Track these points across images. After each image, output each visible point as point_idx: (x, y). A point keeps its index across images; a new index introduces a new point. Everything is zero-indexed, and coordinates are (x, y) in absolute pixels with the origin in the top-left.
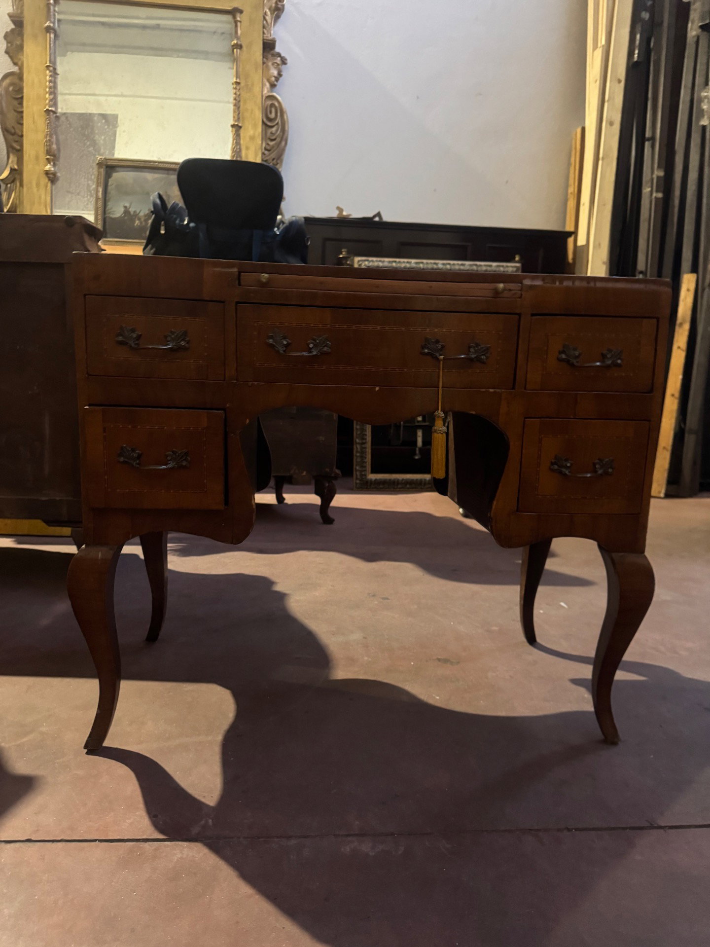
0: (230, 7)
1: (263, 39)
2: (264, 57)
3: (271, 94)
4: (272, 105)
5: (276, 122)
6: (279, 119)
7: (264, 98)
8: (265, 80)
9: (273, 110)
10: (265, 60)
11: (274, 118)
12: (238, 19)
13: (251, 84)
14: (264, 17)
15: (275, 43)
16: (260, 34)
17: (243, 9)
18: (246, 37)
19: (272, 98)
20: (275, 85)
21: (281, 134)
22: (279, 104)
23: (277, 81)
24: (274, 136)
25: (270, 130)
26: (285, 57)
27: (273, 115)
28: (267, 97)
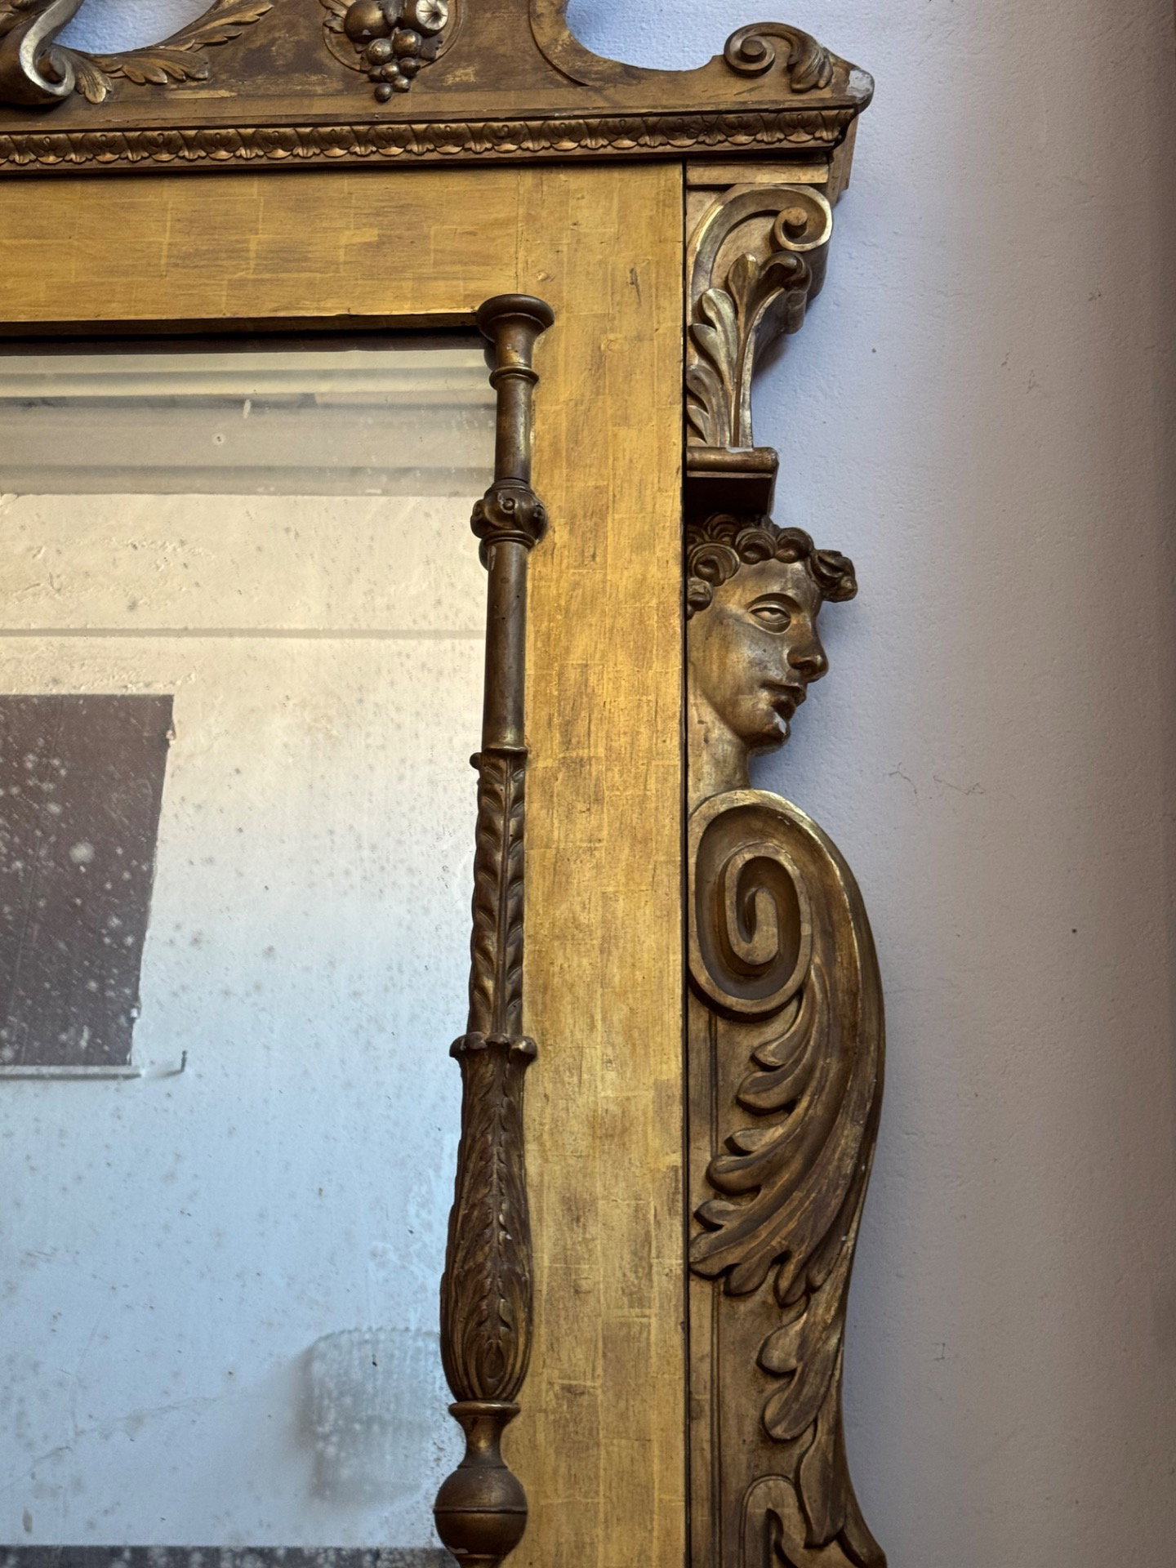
0: (468, 298)
1: (687, 466)
2: (687, 570)
3: (745, 797)
4: (762, 870)
6: (811, 961)
7: (696, 831)
8: (702, 713)
9: (765, 905)
10: (698, 585)
11: (769, 964)
12: (518, 360)
13: (601, 752)
14: (689, 333)
15: (770, 476)
16: (663, 438)
17: (553, 305)
18: (571, 464)
19: (757, 824)
20: (775, 739)
21: (834, 1066)
22: (806, 858)
23: (785, 709)
24: (778, 1082)
25: (747, 1041)
26: (836, 554)
27: (765, 942)
28: (717, 824)
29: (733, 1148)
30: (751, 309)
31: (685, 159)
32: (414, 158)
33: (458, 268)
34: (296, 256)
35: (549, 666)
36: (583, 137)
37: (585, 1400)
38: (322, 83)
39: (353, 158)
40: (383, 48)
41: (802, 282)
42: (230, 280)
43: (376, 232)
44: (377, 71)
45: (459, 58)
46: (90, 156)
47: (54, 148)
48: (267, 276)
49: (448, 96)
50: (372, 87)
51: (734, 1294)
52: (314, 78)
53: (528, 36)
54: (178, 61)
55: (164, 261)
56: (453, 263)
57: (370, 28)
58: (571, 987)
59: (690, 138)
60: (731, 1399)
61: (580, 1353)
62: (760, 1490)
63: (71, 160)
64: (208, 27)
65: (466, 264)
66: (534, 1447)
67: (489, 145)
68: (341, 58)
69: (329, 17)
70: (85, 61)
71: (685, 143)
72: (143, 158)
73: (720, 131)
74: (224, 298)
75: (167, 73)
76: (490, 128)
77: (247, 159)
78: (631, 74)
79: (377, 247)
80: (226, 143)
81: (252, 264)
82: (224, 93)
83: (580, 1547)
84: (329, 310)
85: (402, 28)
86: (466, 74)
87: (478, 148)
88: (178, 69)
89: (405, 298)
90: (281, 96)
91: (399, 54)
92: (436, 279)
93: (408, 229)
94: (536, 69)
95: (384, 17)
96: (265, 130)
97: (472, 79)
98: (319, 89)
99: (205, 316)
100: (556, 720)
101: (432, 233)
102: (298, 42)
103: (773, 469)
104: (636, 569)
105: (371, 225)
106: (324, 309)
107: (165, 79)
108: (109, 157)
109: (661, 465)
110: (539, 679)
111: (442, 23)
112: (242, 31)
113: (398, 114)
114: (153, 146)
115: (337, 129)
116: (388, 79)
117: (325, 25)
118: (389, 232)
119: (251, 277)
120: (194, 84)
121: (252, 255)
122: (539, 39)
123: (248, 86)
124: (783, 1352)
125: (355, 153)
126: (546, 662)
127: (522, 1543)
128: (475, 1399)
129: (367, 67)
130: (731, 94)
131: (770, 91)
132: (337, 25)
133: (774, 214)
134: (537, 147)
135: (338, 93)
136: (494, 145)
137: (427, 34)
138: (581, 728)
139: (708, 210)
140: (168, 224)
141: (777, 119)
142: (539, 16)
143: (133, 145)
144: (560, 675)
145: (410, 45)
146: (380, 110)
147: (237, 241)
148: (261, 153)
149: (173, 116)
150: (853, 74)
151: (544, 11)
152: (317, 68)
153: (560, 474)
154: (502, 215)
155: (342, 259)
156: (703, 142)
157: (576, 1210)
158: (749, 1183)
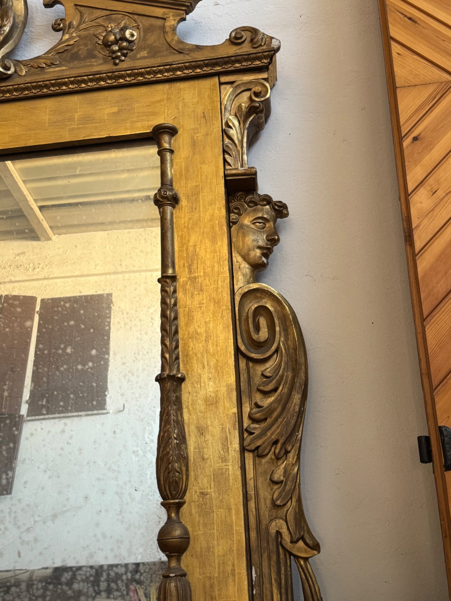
0: (148, 127)
1: (225, 176)
2: (229, 211)
3: (254, 287)
4: (261, 310)
5: (274, 348)
6: (279, 339)
7: (237, 298)
8: (237, 258)
9: (263, 322)
10: (233, 216)
11: (266, 341)
12: (167, 146)
13: (202, 274)
14: (224, 131)
15: (254, 176)
16: (217, 167)
17: (177, 126)
18: (186, 178)
19: (259, 295)
20: (263, 266)
21: (290, 374)
22: (276, 305)
23: (266, 255)
24: (271, 382)
25: (260, 369)
26: (280, 202)
27: (264, 334)
28: (245, 296)
29: (257, 406)
30: (245, 122)
31: (219, 74)
32: (128, 82)
33: (145, 117)
34: (91, 119)
35: (183, 247)
36: (184, 70)
37: (208, 496)
38: (96, 61)
39: (108, 85)
40: (116, 48)
41: (261, 111)
42: (69, 129)
43: (117, 108)
44: (114, 56)
45: (141, 49)
46: (21, 93)
47: (9, 91)
48: (81, 126)
49: (138, 61)
50: (113, 61)
51: (261, 456)
52: (93, 60)
53: (164, 39)
54: (48, 59)
55: (47, 125)
56: (143, 116)
57: (111, 42)
58: (196, 354)
59: (220, 67)
60: (262, 493)
61: (205, 480)
62: (273, 524)
63: (14, 95)
64: (58, 48)
65: (147, 116)
66: (191, 514)
67: (152, 76)
68: (102, 53)
69: (98, 40)
70: (18, 63)
71: (218, 68)
72: (38, 92)
73: (229, 63)
74: (67, 135)
75: (45, 63)
76: (153, 70)
77: (72, 89)
78: (199, 48)
79: (118, 113)
80: (65, 84)
81: (76, 123)
82: (64, 68)
83: (208, 549)
84: (103, 135)
85: (121, 41)
86: (144, 53)
87: (149, 77)
88: (48, 62)
89: (127, 129)
90: (82, 67)
91: (121, 49)
92: (138, 122)
93: (128, 106)
94: (167, 50)
95: (115, 37)
96: (77, 78)
97: (146, 55)
98: (95, 64)
99: (61, 141)
100: (186, 265)
101: (136, 107)
102: (88, 49)
103: (255, 174)
104: (210, 211)
105: (115, 106)
106: (101, 135)
107: (44, 66)
108: (27, 92)
109: (217, 176)
110: (180, 251)
111: (135, 38)
112: (69, 47)
113: (121, 68)
114: (41, 87)
115: (101, 75)
116: (118, 57)
117: (96, 43)
118: (121, 108)
119: (76, 127)
120: (54, 66)
121: (76, 119)
122: (167, 40)
123: (72, 65)
124: (279, 475)
125: (108, 83)
126: (182, 245)
127: (189, 549)
128: (169, 499)
129: (111, 54)
130: (233, 50)
131: (246, 48)
132: (100, 42)
133: (249, 90)
134: (169, 75)
135: (102, 64)
136: (154, 75)
137: (130, 42)
138: (195, 266)
139: (228, 91)
140: (48, 113)
141: (248, 57)
142: (167, 32)
143: (35, 88)
144: (187, 249)
145: (125, 46)
146: (115, 68)
147: (71, 116)
148: (77, 86)
149: (47, 77)
150: (273, 40)
151: (169, 30)
152: (94, 57)
153: (183, 183)
154: (159, 99)
155: (106, 118)
156: (224, 68)
157: (201, 431)
158: (263, 417)
